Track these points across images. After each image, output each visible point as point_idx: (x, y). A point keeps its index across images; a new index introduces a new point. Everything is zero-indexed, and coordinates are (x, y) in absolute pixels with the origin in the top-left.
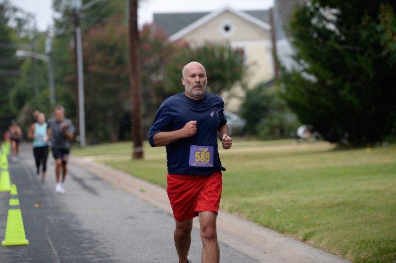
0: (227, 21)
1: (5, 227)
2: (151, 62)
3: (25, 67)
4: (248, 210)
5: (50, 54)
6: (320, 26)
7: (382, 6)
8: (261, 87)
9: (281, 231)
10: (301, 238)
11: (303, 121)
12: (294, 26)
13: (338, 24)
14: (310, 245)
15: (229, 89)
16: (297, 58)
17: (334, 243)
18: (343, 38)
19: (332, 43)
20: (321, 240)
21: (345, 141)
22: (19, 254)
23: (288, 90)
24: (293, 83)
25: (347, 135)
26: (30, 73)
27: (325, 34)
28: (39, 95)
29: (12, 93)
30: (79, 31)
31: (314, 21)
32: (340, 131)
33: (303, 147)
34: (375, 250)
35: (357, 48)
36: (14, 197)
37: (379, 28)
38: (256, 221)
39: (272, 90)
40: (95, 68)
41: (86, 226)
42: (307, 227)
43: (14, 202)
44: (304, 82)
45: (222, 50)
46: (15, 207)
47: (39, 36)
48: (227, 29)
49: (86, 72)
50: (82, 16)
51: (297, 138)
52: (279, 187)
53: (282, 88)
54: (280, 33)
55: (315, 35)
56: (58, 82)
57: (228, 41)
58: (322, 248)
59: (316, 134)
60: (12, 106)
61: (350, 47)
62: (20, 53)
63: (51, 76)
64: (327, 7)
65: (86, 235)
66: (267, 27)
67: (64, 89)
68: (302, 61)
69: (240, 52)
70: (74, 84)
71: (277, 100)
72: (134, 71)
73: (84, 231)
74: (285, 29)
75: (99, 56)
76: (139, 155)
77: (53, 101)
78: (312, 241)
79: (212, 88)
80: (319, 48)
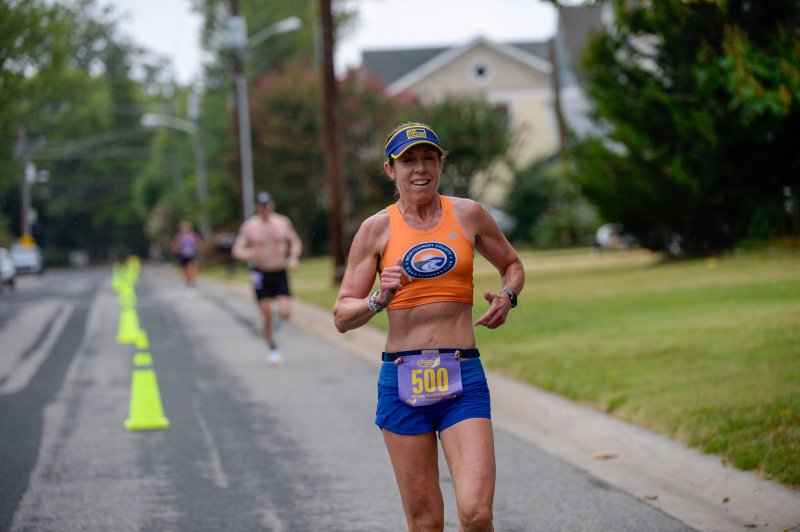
0: (481, 60)
1: (127, 400)
2: (359, 129)
3: (157, 145)
4: (519, 365)
5: (199, 121)
6: (630, 65)
7: (728, 30)
8: (538, 166)
9: (572, 396)
10: (604, 405)
11: (607, 216)
12: (588, 64)
13: (661, 61)
14: (619, 418)
15: (484, 168)
16: (595, 117)
17: (659, 414)
18: (668, 83)
19: (650, 91)
20: (636, 410)
21: (676, 249)
22: (152, 441)
23: (581, 169)
24: (590, 158)
25: (677, 237)
26: (169, 150)
27: (638, 78)
28: (182, 187)
29: (139, 185)
30: (242, 82)
31: (621, 55)
32: (665, 233)
33: (608, 260)
34: (722, 423)
35: (691, 99)
36: (143, 351)
37: (725, 63)
38: (532, 382)
39: (556, 170)
40: (271, 141)
41: (259, 396)
42: (615, 388)
43: (143, 359)
44: (609, 157)
45: (474, 106)
46: (144, 368)
47: (181, 93)
48: (481, 72)
49: (256, 145)
50: (247, 58)
51: (597, 245)
52: (568, 326)
53: (572, 167)
54: (567, 76)
55: (623, 80)
56: (212, 164)
57: (483, 93)
58: (638, 423)
59: (630, 238)
60: (138, 206)
61: (679, 97)
62: (150, 120)
63: (201, 155)
64: (640, 32)
65: (258, 411)
66: (544, 66)
67: (221, 177)
68: (604, 120)
69: (502, 110)
70: (236, 167)
71: (564, 186)
72: (333, 144)
73: (253, 405)
74: (574, 68)
75: (276, 122)
77: (203, 196)
78: (622, 412)
79: (459, 168)
80: (629, 100)
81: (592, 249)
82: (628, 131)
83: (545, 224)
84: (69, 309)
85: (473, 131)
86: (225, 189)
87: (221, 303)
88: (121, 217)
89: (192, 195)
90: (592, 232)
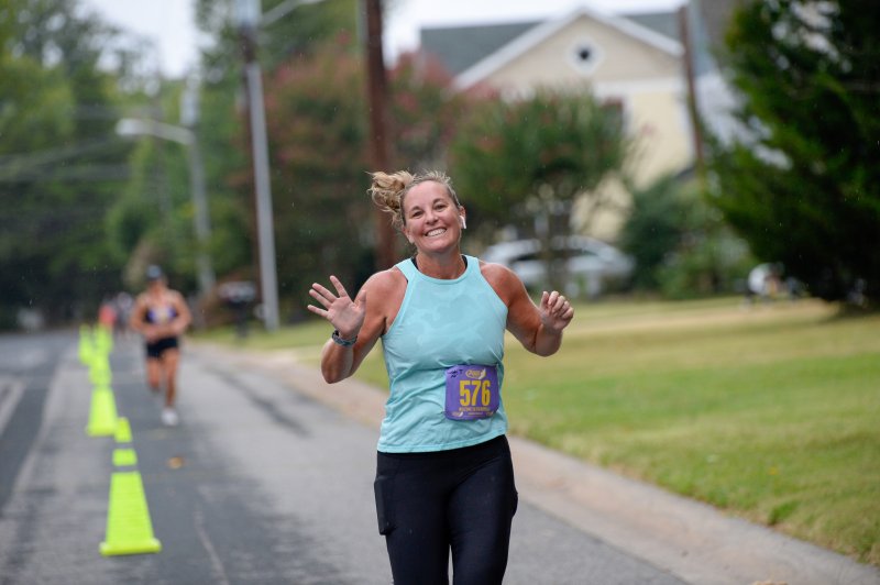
0: (584, 38)
1: (105, 514)
2: (418, 135)
3: (138, 161)
4: (644, 460)
5: (195, 128)
6: (794, 41)
8: (664, 184)
9: (719, 503)
10: (765, 517)
11: (762, 254)
12: (734, 43)
13: (835, 37)
14: (786, 533)
15: (591, 188)
16: (744, 116)
17: (841, 528)
18: (846, 66)
19: (821, 79)
20: (810, 522)
21: (859, 299)
22: (139, 571)
23: (725, 187)
24: (737, 172)
25: (861, 282)
26: (153, 170)
27: (805, 60)
28: (173, 220)
29: (114, 217)
30: (255, 73)
31: (780, 31)
32: (845, 276)
33: (765, 314)
36: (124, 446)
38: (662, 483)
39: (691, 190)
40: (295, 155)
41: (285, 506)
42: (778, 492)
43: (125, 457)
44: (762, 171)
45: (575, 104)
46: (126, 469)
47: (169, 89)
48: (585, 55)
49: (275, 161)
50: (262, 40)
51: (750, 293)
52: (712, 406)
53: (713, 184)
54: (704, 60)
55: (783, 63)
56: (214, 187)
57: (587, 84)
58: (813, 541)
59: (793, 282)
60: (113, 245)
61: (862, 87)
62: (127, 127)
63: (199, 175)
65: (285, 527)
66: (673, 47)
67: (228, 204)
68: (756, 121)
69: (615, 108)
70: (247, 192)
71: (703, 212)
73: (279, 518)
74: (715, 53)
75: (302, 127)
77: (202, 231)
78: (789, 525)
79: (556, 189)
80: (792, 92)
81: (742, 300)
82: (793, 135)
83: (675, 265)
84: (17, 390)
85: (574, 137)
86: (233, 222)
87: (230, 379)
88: (90, 262)
89: (188, 232)
90: (744, 275)
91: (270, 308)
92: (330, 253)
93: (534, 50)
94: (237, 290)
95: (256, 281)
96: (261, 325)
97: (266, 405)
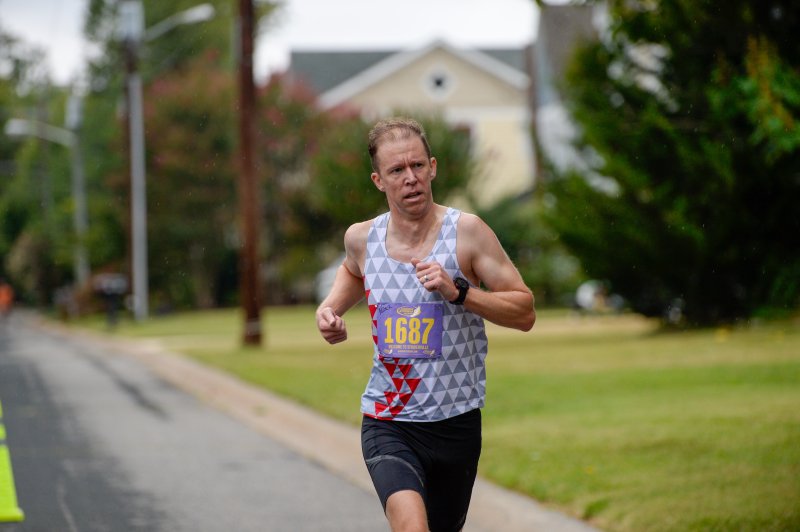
0: (439, 67)
2: (283, 148)
3: (24, 158)
5: (79, 131)
6: (627, 83)
7: (752, 43)
9: (540, 497)
10: (580, 511)
11: (591, 272)
12: (575, 78)
13: (666, 79)
14: (597, 527)
16: (580, 145)
17: (648, 525)
18: (673, 106)
19: (651, 116)
20: (620, 517)
21: (675, 314)
23: (561, 208)
24: (571, 197)
25: (679, 301)
26: (37, 167)
27: (637, 99)
28: (53, 215)
30: (136, 85)
31: (616, 71)
33: (591, 327)
35: (702, 128)
37: (747, 85)
39: (530, 210)
40: (170, 160)
41: (143, 482)
42: (593, 489)
44: (594, 197)
47: (57, 94)
48: (439, 83)
49: (151, 165)
50: (143, 54)
51: (577, 307)
52: (537, 408)
53: (549, 204)
54: (547, 93)
55: (617, 100)
56: (94, 186)
57: (441, 109)
59: (618, 299)
61: (687, 125)
63: (79, 174)
64: (640, 41)
65: (141, 502)
66: (517, 78)
67: (105, 203)
68: (592, 150)
69: (464, 133)
70: (124, 191)
71: (540, 232)
72: (248, 166)
73: (137, 494)
74: (557, 86)
75: (177, 135)
76: (253, 339)
77: (80, 225)
78: (601, 519)
80: (624, 126)
81: (570, 312)
82: (622, 165)
86: (109, 218)
87: (99, 364)
89: (67, 225)
90: (572, 290)
91: (139, 300)
92: (198, 253)
93: (394, 76)
94: (110, 282)
95: (128, 275)
96: (131, 315)
97: (132, 390)
